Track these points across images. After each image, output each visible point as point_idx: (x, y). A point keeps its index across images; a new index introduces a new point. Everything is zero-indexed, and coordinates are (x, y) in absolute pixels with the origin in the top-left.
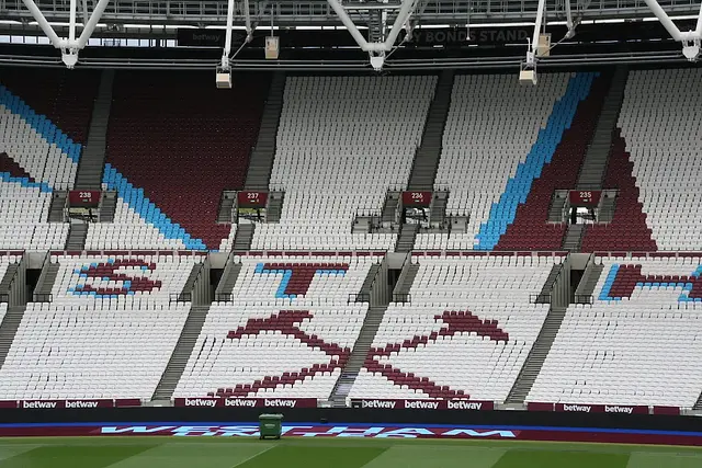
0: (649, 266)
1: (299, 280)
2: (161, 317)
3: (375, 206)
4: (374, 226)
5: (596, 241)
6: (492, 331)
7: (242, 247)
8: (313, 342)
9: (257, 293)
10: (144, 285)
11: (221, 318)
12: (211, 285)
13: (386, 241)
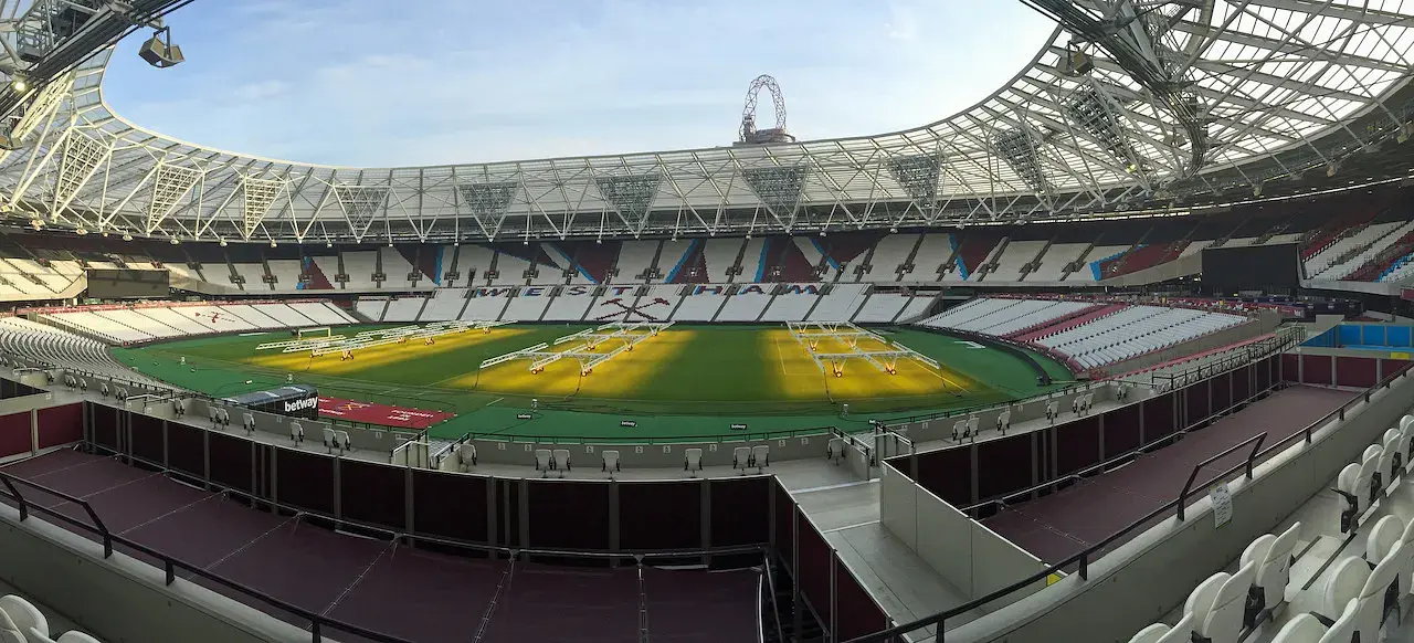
0: (708, 286)
1: (621, 291)
2: (586, 299)
3: (642, 273)
4: (640, 277)
5: (696, 280)
6: (666, 303)
7: (608, 283)
8: (621, 306)
9: (611, 294)
10: (583, 292)
11: (600, 300)
12: (600, 292)
13: (643, 281)
